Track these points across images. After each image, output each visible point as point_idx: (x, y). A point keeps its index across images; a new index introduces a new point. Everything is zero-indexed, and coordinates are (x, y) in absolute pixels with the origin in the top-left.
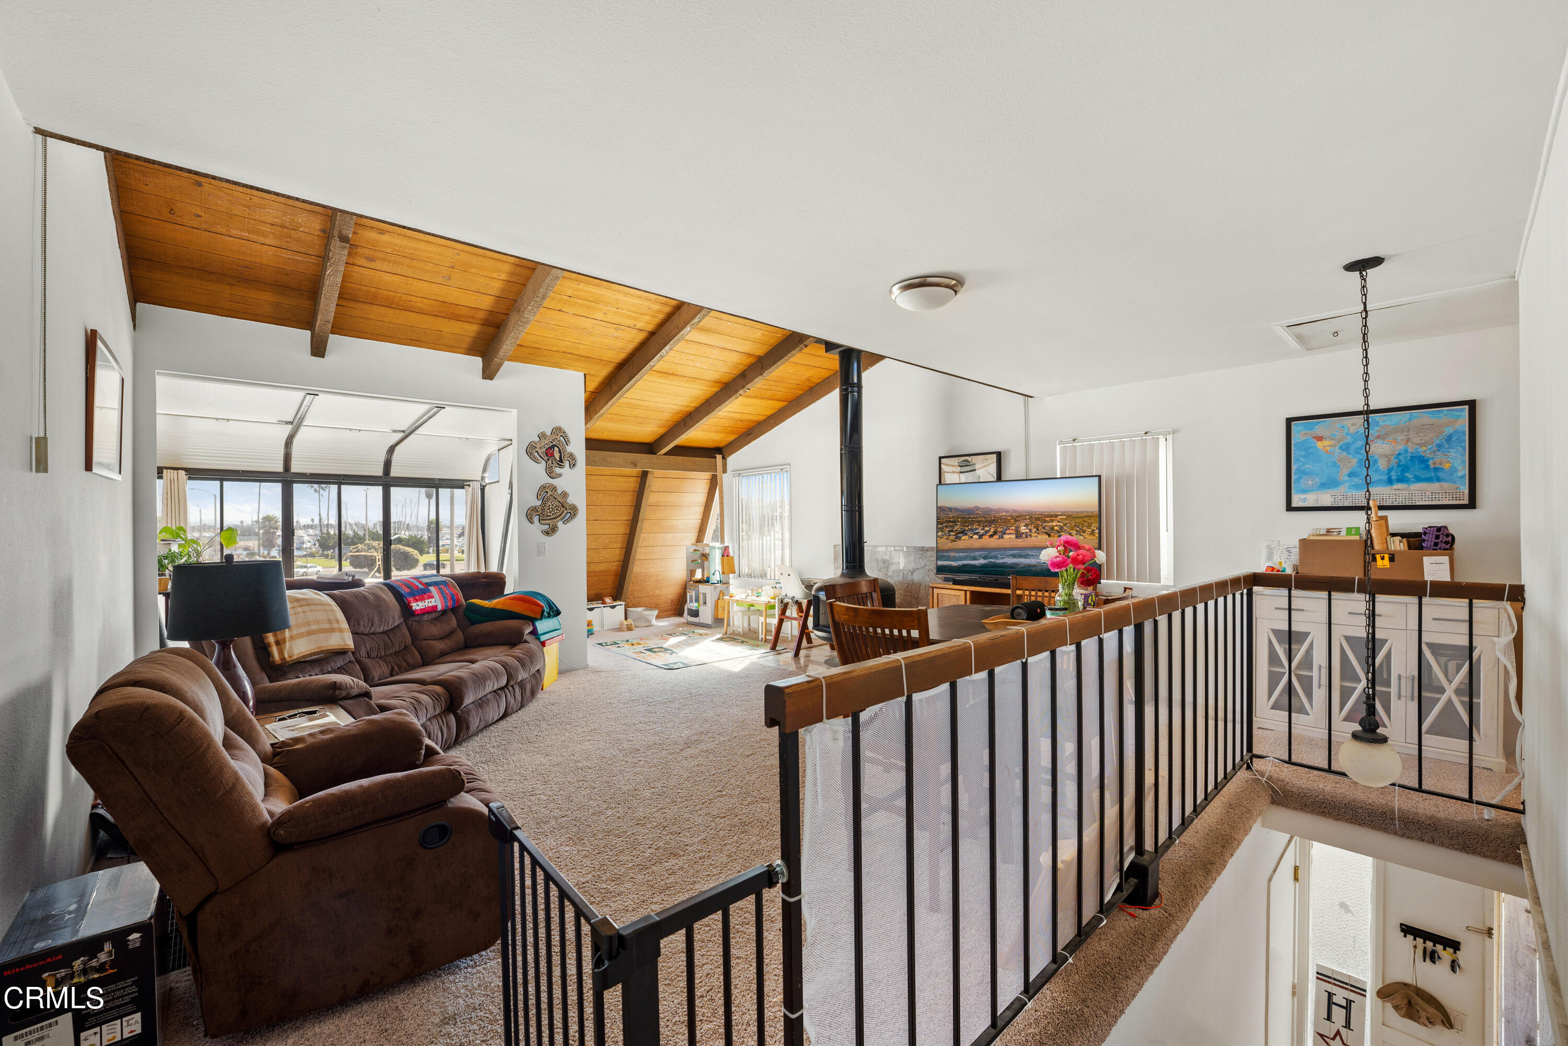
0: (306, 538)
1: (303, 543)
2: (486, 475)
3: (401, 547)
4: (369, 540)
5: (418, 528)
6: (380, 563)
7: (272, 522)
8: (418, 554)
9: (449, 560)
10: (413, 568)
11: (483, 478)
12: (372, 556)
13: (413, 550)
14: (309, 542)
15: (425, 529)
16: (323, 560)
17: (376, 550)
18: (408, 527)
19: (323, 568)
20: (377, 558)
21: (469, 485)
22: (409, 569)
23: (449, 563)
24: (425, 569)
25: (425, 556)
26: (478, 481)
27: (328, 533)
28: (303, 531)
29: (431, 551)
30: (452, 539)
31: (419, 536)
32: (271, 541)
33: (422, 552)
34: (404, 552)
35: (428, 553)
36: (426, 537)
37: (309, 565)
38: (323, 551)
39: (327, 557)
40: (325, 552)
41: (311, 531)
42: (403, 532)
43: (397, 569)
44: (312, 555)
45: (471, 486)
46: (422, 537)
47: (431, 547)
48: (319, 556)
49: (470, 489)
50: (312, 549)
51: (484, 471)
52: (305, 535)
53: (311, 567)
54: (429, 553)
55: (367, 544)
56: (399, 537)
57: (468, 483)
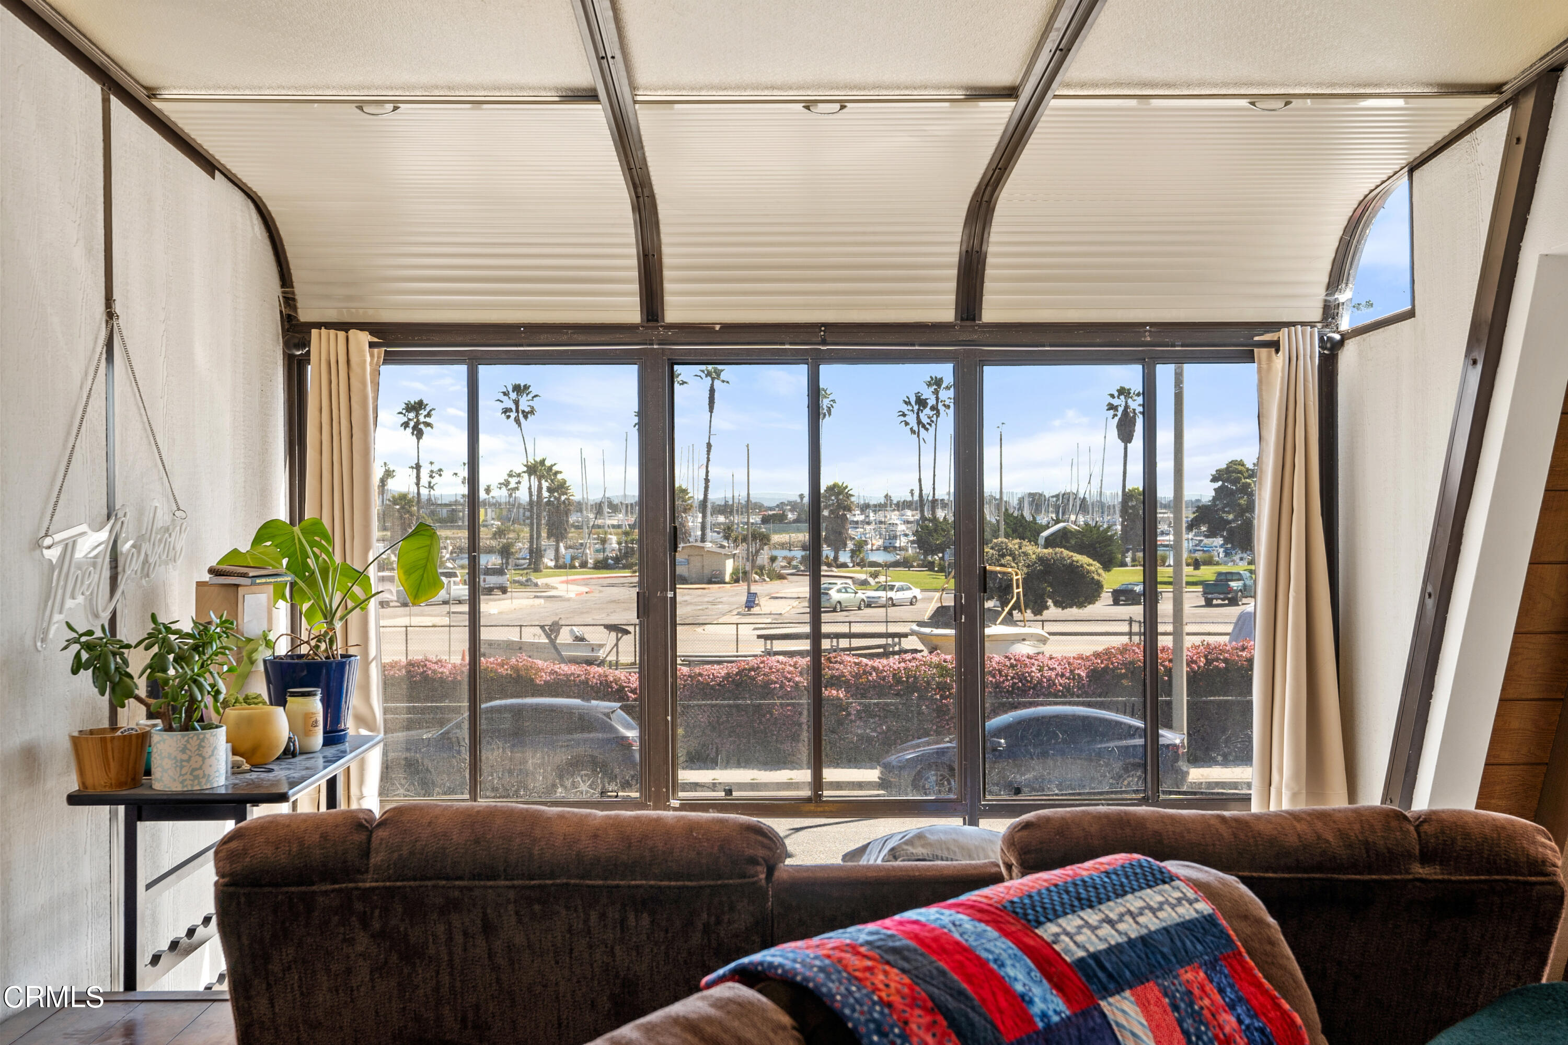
0: (902, 528)
1: (895, 537)
2: (1343, 297)
3: (1066, 553)
4: (1007, 536)
5: (1102, 507)
6: (1021, 590)
7: (841, 497)
8: (1101, 571)
9: (1170, 583)
10: (1090, 603)
11: (1330, 312)
12: (1004, 573)
13: (1091, 561)
14: (906, 535)
15: (1118, 512)
16: (925, 576)
17: (1014, 559)
18: (1083, 506)
19: (923, 590)
20: (1015, 578)
21: (1275, 346)
22: (1081, 605)
23: (1170, 588)
24: (1116, 602)
25: (1116, 570)
26: (1312, 324)
27: (934, 519)
28: (897, 513)
29: (1128, 560)
30: (1178, 535)
31: (1105, 526)
32: (840, 533)
33: (1108, 564)
34: (1071, 564)
35: (1123, 564)
36: (1119, 527)
37: (897, 584)
38: (926, 556)
39: (930, 566)
40: (929, 558)
41: (909, 514)
42: (1073, 517)
43: (1057, 604)
44: (905, 563)
45: (1284, 345)
46: (1109, 527)
47: (1128, 551)
48: (918, 566)
49: (1279, 361)
50: (907, 550)
51: (1337, 278)
52: (898, 522)
53: (901, 589)
54: (1125, 565)
55: (996, 544)
56: (1065, 528)
57: (1268, 337)
